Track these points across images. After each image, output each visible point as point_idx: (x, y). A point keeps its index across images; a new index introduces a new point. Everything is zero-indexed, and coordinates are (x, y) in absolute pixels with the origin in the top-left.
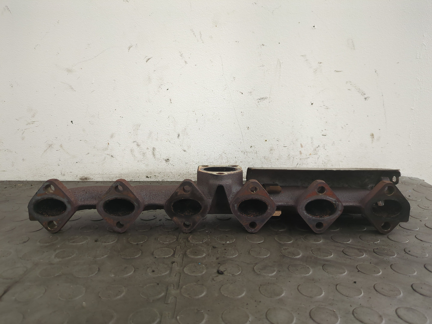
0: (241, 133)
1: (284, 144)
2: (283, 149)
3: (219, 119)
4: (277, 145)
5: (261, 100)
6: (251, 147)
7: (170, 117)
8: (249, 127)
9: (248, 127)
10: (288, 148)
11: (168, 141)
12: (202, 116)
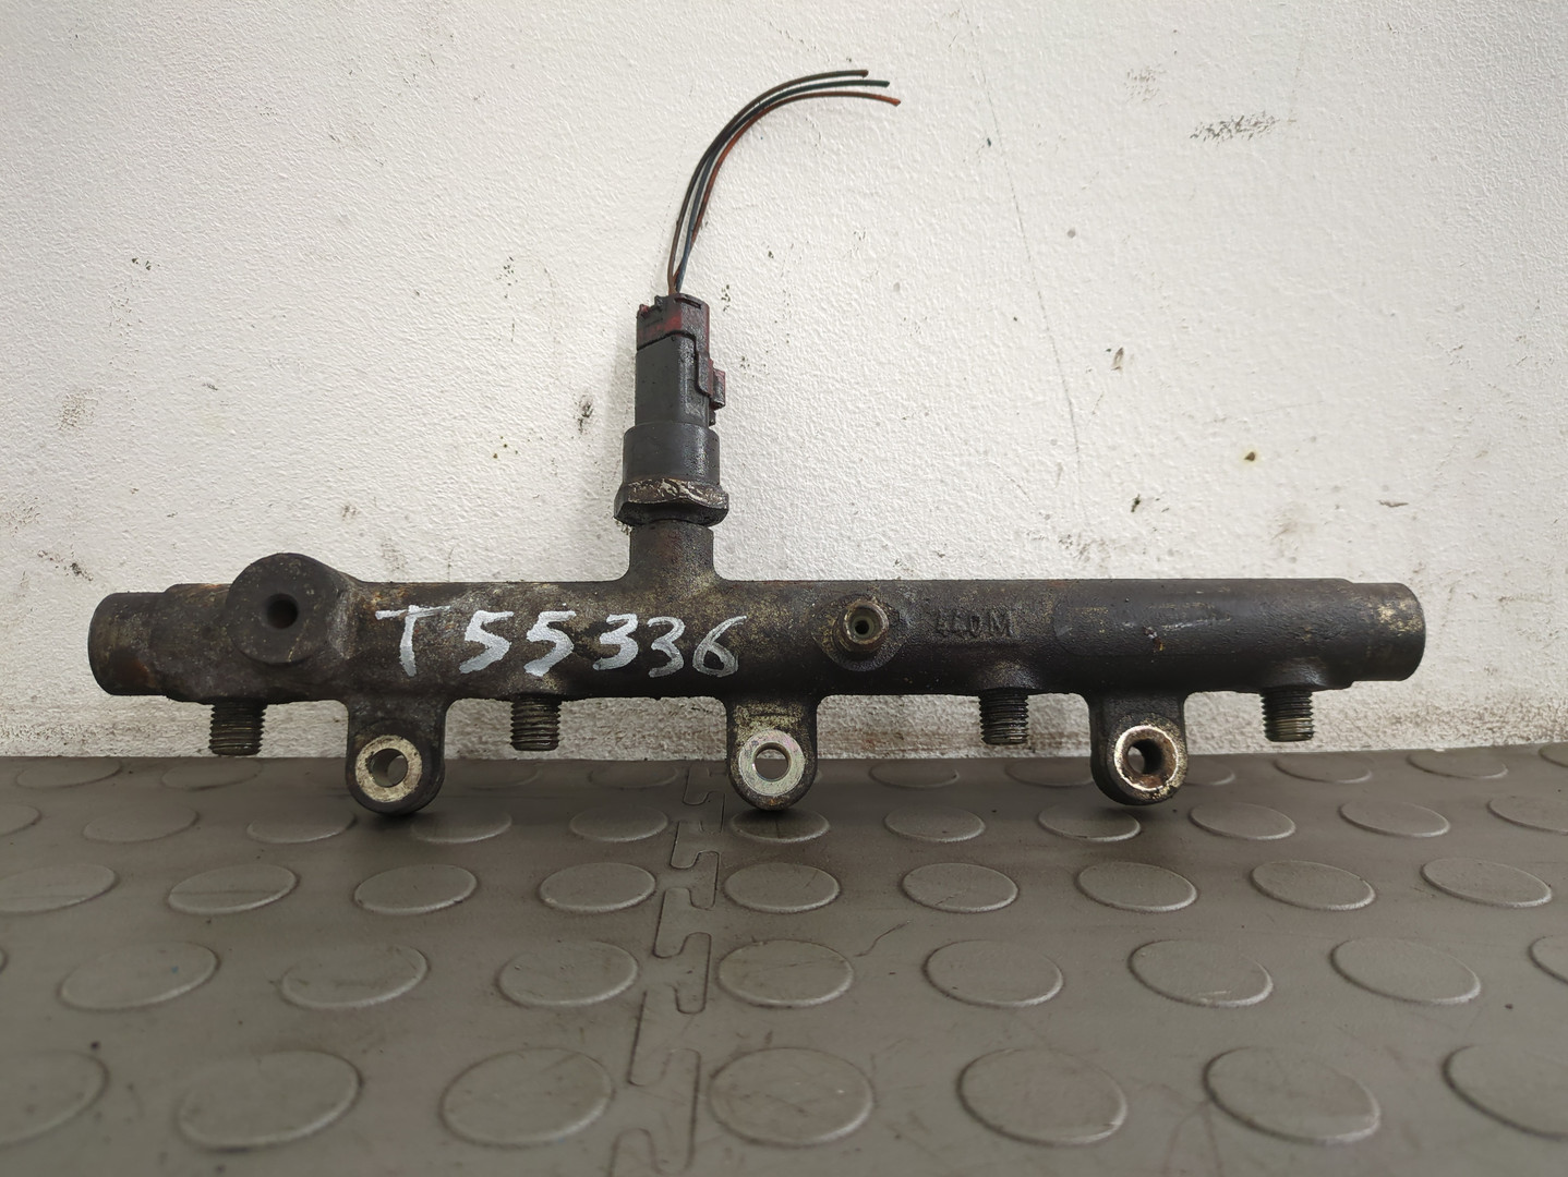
0: (1061, 394)
1: (1386, 488)
2: (1374, 526)
3: (897, 286)
4: (1336, 489)
5: (1225, 134)
6: (1137, 502)
7: (515, 266)
8: (1126, 352)
9: (1121, 352)
10: (1414, 518)
11: (501, 452)
12: (763, 256)
